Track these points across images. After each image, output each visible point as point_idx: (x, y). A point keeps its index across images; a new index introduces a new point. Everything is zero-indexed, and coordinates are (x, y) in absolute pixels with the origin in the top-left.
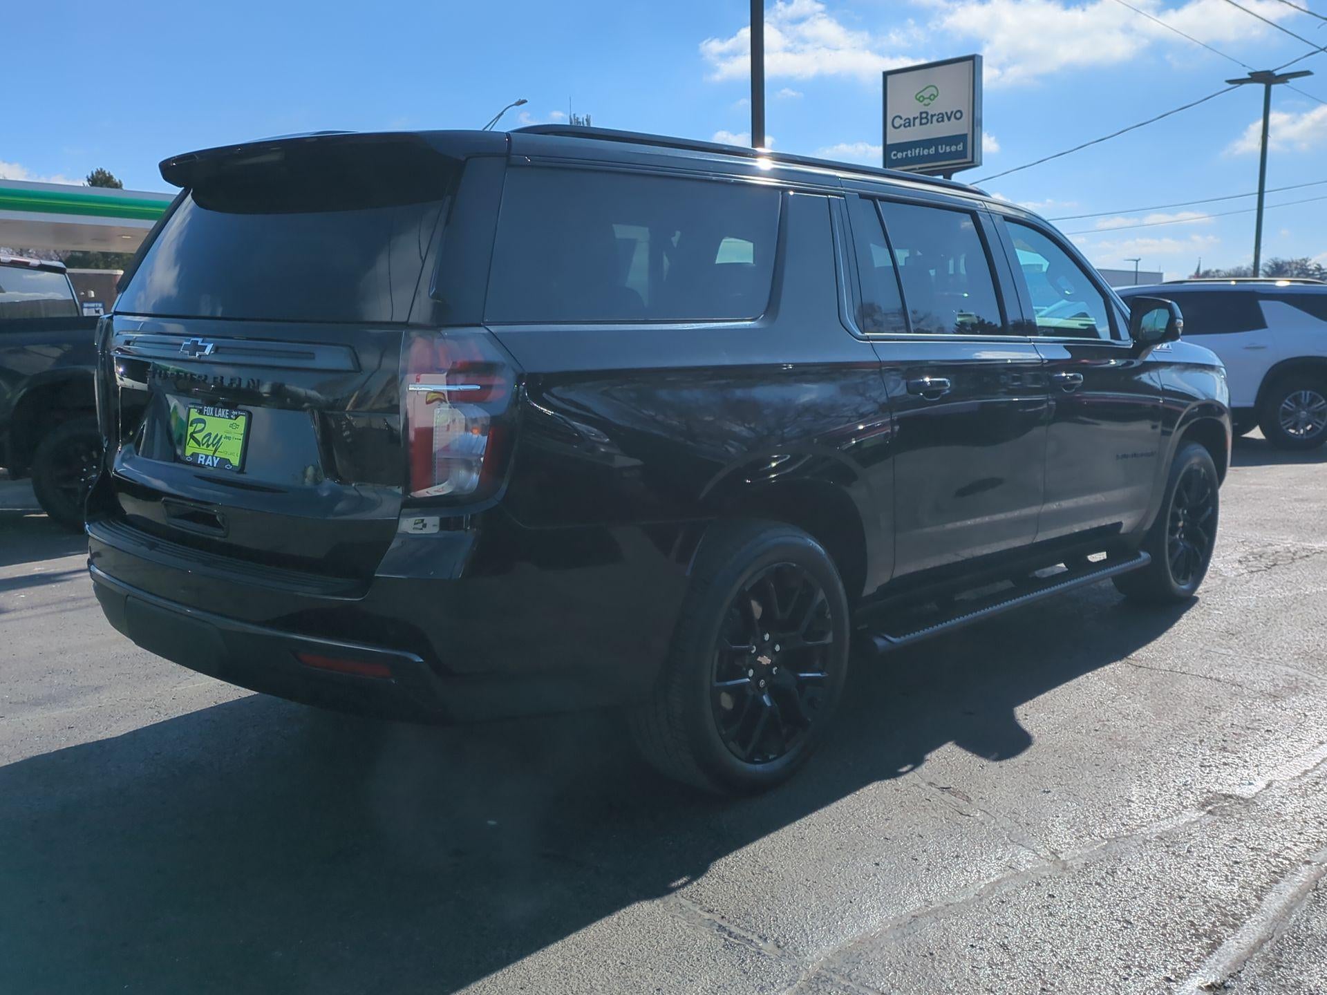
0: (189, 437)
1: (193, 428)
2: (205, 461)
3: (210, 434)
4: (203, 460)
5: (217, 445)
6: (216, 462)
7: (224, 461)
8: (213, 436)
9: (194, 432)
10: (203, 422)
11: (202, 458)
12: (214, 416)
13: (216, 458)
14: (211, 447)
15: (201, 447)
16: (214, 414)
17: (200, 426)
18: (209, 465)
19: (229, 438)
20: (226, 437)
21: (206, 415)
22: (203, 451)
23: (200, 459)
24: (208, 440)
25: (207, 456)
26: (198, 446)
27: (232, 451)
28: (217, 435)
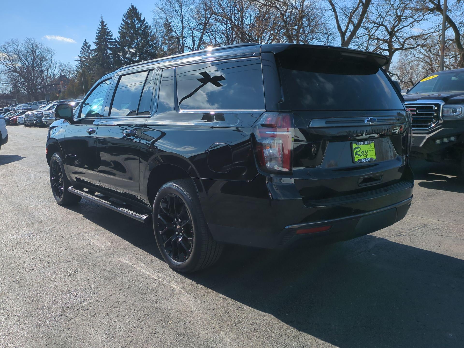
0: (355, 155)
1: (356, 151)
2: (365, 160)
3: (363, 151)
4: (364, 160)
5: (366, 153)
6: (369, 160)
7: (371, 159)
8: (364, 152)
9: (357, 152)
10: (359, 148)
11: (363, 160)
12: (364, 145)
13: (369, 158)
14: (365, 156)
15: (361, 156)
16: (363, 144)
17: (358, 149)
18: (367, 162)
19: (370, 151)
20: (369, 151)
21: (360, 145)
22: (363, 158)
23: (363, 161)
24: (363, 153)
25: (365, 159)
26: (360, 157)
27: (372, 155)
28: (366, 151)
